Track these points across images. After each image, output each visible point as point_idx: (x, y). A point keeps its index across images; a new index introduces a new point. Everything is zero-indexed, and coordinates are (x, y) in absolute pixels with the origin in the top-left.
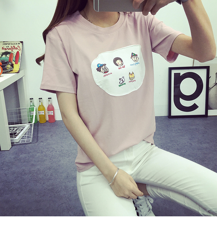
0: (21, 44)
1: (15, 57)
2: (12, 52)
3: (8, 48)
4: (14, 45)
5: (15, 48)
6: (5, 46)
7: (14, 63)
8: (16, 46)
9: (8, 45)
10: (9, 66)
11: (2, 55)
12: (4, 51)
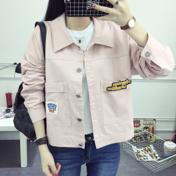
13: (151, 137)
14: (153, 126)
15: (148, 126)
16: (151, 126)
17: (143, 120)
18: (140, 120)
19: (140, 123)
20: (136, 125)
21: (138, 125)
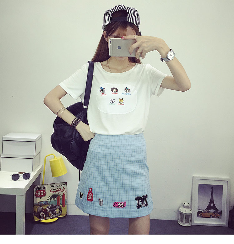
0: (66, 185)
1: (62, 199)
2: (59, 195)
3: (55, 190)
4: (60, 187)
5: (61, 190)
6: (52, 189)
7: (61, 206)
8: (62, 188)
9: (55, 188)
10: (58, 210)
11: (51, 199)
12: (52, 194)
13: (60, 209)
14: (63, 192)
15: (57, 194)
16: (61, 193)
17: (49, 186)
18: (46, 186)
19: (46, 190)
20: (39, 194)
21: (42, 194)
